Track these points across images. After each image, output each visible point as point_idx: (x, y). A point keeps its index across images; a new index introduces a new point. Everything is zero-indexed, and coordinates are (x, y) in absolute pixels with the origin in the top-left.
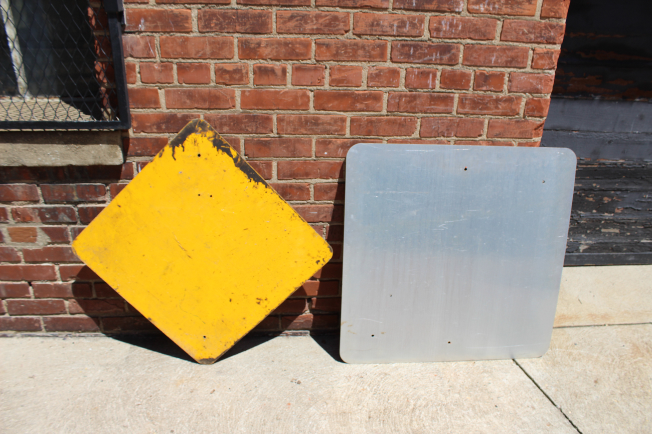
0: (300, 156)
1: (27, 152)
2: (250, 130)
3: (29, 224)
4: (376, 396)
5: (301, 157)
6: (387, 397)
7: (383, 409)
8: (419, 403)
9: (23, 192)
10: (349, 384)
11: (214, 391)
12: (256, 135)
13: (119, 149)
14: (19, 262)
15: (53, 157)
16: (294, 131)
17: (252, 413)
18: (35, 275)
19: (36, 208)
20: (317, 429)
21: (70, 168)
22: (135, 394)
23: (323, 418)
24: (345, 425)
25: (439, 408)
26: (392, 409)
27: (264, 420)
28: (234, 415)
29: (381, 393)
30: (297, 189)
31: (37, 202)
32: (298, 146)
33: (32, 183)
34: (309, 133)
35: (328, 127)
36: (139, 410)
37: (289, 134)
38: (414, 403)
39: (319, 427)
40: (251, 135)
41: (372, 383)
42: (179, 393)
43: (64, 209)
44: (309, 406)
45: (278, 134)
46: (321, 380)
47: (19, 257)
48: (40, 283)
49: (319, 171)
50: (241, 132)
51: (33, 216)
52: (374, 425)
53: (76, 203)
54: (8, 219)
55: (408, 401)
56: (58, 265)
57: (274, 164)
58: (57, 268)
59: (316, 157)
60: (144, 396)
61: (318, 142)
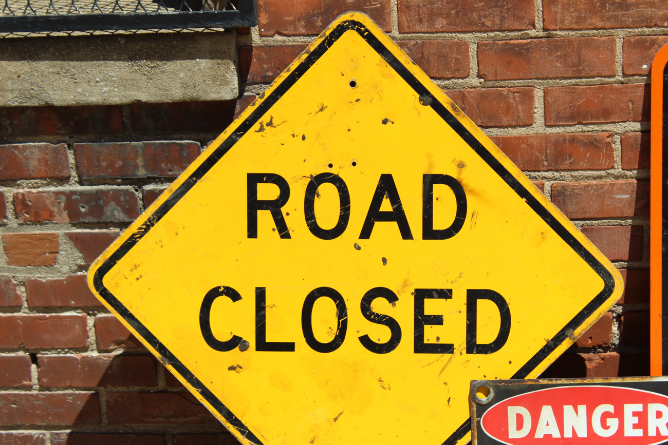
0: (592, 74)
1: (57, 76)
2: (489, 24)
3: (44, 227)
5: (593, 77)
9: (39, 161)
12: (501, 34)
13: (233, 67)
14: (18, 308)
15: (106, 85)
16: (577, 23)
18: (46, 336)
19: (63, 193)
21: (137, 106)
30: (585, 144)
31: (64, 180)
32: (587, 54)
33: (59, 142)
34: (608, 25)
35: (649, 11)
37: (567, 30)
40: (492, 34)
43: (116, 195)
45: (544, 29)
47: (18, 297)
48: (53, 355)
49: (631, 106)
50: (470, 29)
51: (56, 210)
53: (140, 182)
54: (6, 217)
56: (94, 315)
57: (538, 94)
58: (91, 321)
59: (624, 75)
61: (627, 44)
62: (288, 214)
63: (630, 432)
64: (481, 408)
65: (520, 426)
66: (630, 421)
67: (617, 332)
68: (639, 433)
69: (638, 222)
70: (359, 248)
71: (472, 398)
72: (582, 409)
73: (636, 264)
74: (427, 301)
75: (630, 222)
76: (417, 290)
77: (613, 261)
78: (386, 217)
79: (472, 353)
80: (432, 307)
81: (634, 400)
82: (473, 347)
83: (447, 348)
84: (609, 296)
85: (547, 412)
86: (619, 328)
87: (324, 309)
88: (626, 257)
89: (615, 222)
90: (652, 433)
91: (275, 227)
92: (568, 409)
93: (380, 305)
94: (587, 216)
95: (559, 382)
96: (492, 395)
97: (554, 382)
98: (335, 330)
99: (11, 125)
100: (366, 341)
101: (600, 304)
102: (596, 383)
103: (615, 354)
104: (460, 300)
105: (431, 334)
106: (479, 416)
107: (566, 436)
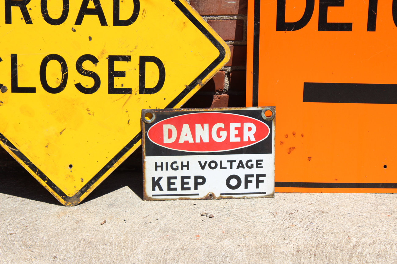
4: (307, 232)
6: (322, 233)
7: (316, 244)
8: (363, 240)
10: (274, 219)
11: (105, 222)
17: (152, 242)
20: (231, 259)
22: (7, 223)
23: (240, 249)
24: (266, 257)
25: (388, 247)
26: (328, 245)
27: (166, 250)
28: (129, 244)
29: (315, 230)
36: (13, 239)
38: (357, 240)
39: (234, 258)
41: (304, 219)
42: (61, 223)
44: (222, 238)
46: (239, 215)
52: (302, 258)
55: (349, 237)
60: (18, 226)
62: (30, 9)
63: (233, 139)
64: (148, 125)
65: (170, 136)
66: (233, 132)
67: (227, 82)
68: (238, 140)
69: (240, 18)
70: (75, 31)
71: (142, 120)
72: (206, 126)
73: (239, 43)
74: (116, 63)
75: (236, 17)
76: (110, 56)
77: (225, 41)
78: (91, 12)
79: (142, 93)
80: (119, 66)
81: (236, 120)
82: (143, 90)
83: (128, 91)
84: (222, 60)
85: (186, 128)
86: (229, 80)
87: (54, 67)
88: (233, 38)
89: (227, 17)
90: (246, 139)
91: (22, 17)
92: (198, 126)
93: (87, 65)
94: (211, 13)
95: (193, 110)
96: (154, 118)
97: (190, 110)
98: (61, 80)
100: (79, 87)
101: (217, 65)
102: (214, 110)
103: (226, 95)
104: (135, 61)
105: (118, 82)
106: (147, 130)
107: (197, 142)
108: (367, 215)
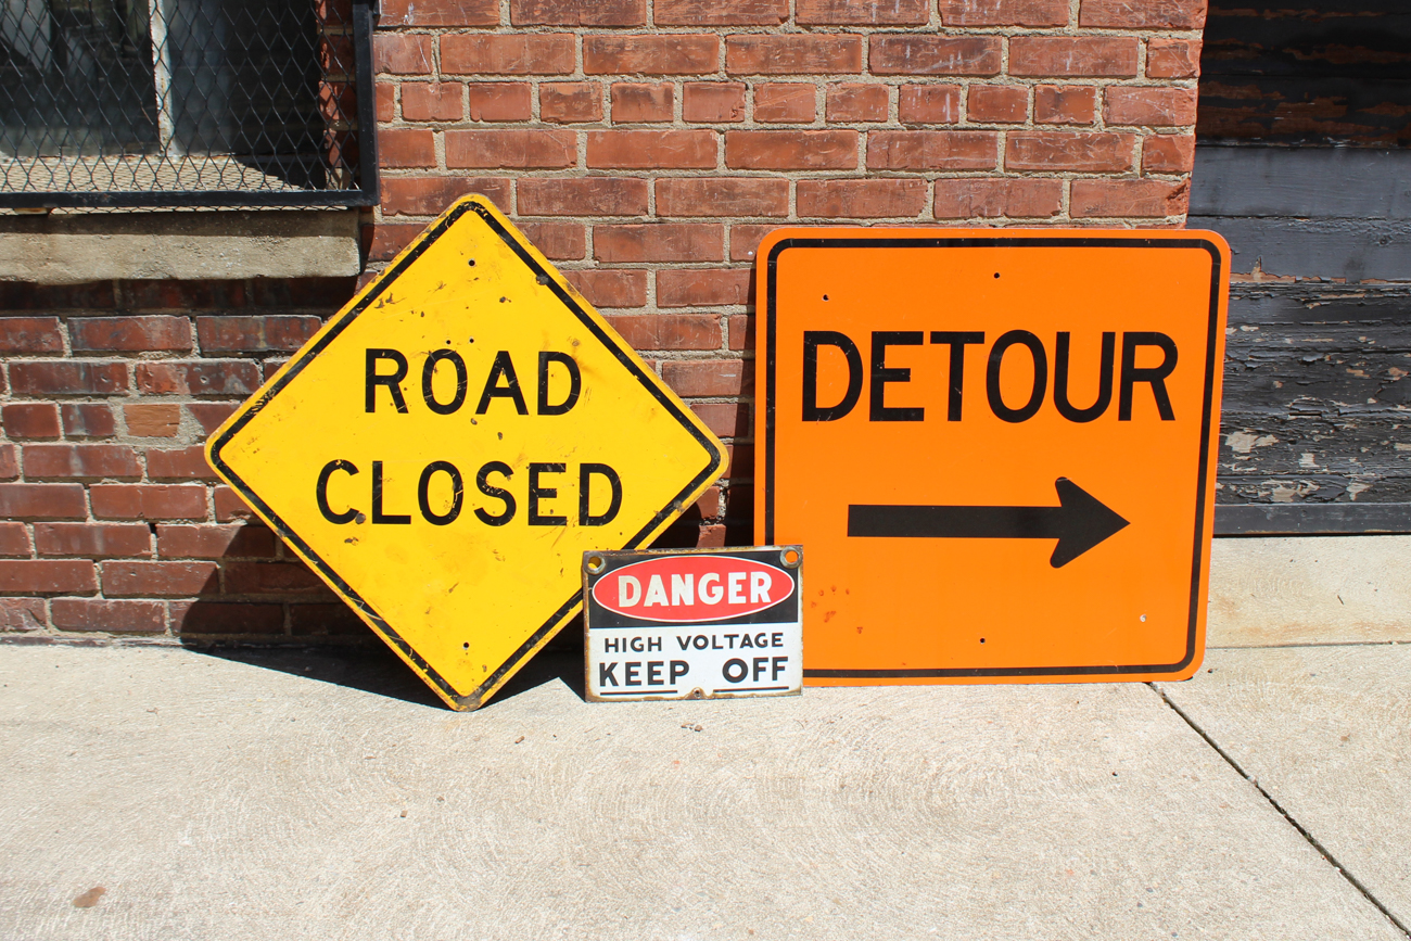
0: (701, 259)
1: (182, 251)
2: (604, 208)
3: (165, 398)
4: (858, 753)
5: (703, 262)
6: (882, 754)
7: (873, 773)
8: (949, 765)
9: (162, 332)
10: (803, 732)
11: (523, 739)
12: (615, 218)
13: (355, 244)
14: (138, 478)
15: (230, 260)
16: (687, 210)
17: (601, 774)
18: (166, 506)
19: (184, 365)
20: (733, 801)
21: (259, 281)
22: (362, 740)
23: (746, 784)
24: (789, 798)
25: (989, 775)
26: (891, 774)
27: (624, 787)
28: (563, 777)
29: (870, 749)
30: (695, 325)
31: (186, 352)
32: (697, 239)
33: (182, 315)
34: (717, 213)
35: (754, 201)
36: (372, 767)
37: (678, 216)
38: (939, 765)
39: (737, 799)
40: (607, 218)
41: (852, 732)
42: (450, 741)
43: (237, 368)
44: (717, 765)
45: (657, 215)
46: (744, 725)
47: (138, 468)
48: (172, 524)
49: (737, 290)
50: (586, 213)
51: (177, 381)
52: (850, 798)
53: (261, 355)
54: (128, 388)
55: (925, 762)
56: (214, 486)
57: (651, 276)
58: (210, 492)
59: (732, 261)
60: (380, 744)
61: (734, 231)
62: (405, 389)
63: (734, 599)
64: (593, 578)
65: (630, 595)
66: (734, 588)
67: (724, 505)
68: (742, 600)
69: (744, 400)
70: (475, 423)
71: (584, 568)
72: (690, 578)
73: (742, 440)
74: (541, 475)
75: (736, 399)
76: (531, 464)
77: (720, 438)
78: (502, 393)
79: (585, 525)
80: (546, 480)
81: (738, 569)
82: (585, 519)
83: (560, 521)
84: (715, 469)
85: (656, 581)
86: (725, 501)
87: (441, 483)
88: (733, 434)
89: (722, 400)
90: (754, 600)
91: (393, 402)
92: (676, 578)
93: (495, 479)
94: (696, 393)
95: (667, 552)
96: (603, 565)
97: (663, 552)
98: (451, 504)
99: (135, 297)
100: (481, 514)
101: (707, 477)
102: (701, 552)
103: (721, 525)
104: (573, 473)
105: (545, 507)
106: (591, 585)
107: (674, 604)
108: (954, 721)
